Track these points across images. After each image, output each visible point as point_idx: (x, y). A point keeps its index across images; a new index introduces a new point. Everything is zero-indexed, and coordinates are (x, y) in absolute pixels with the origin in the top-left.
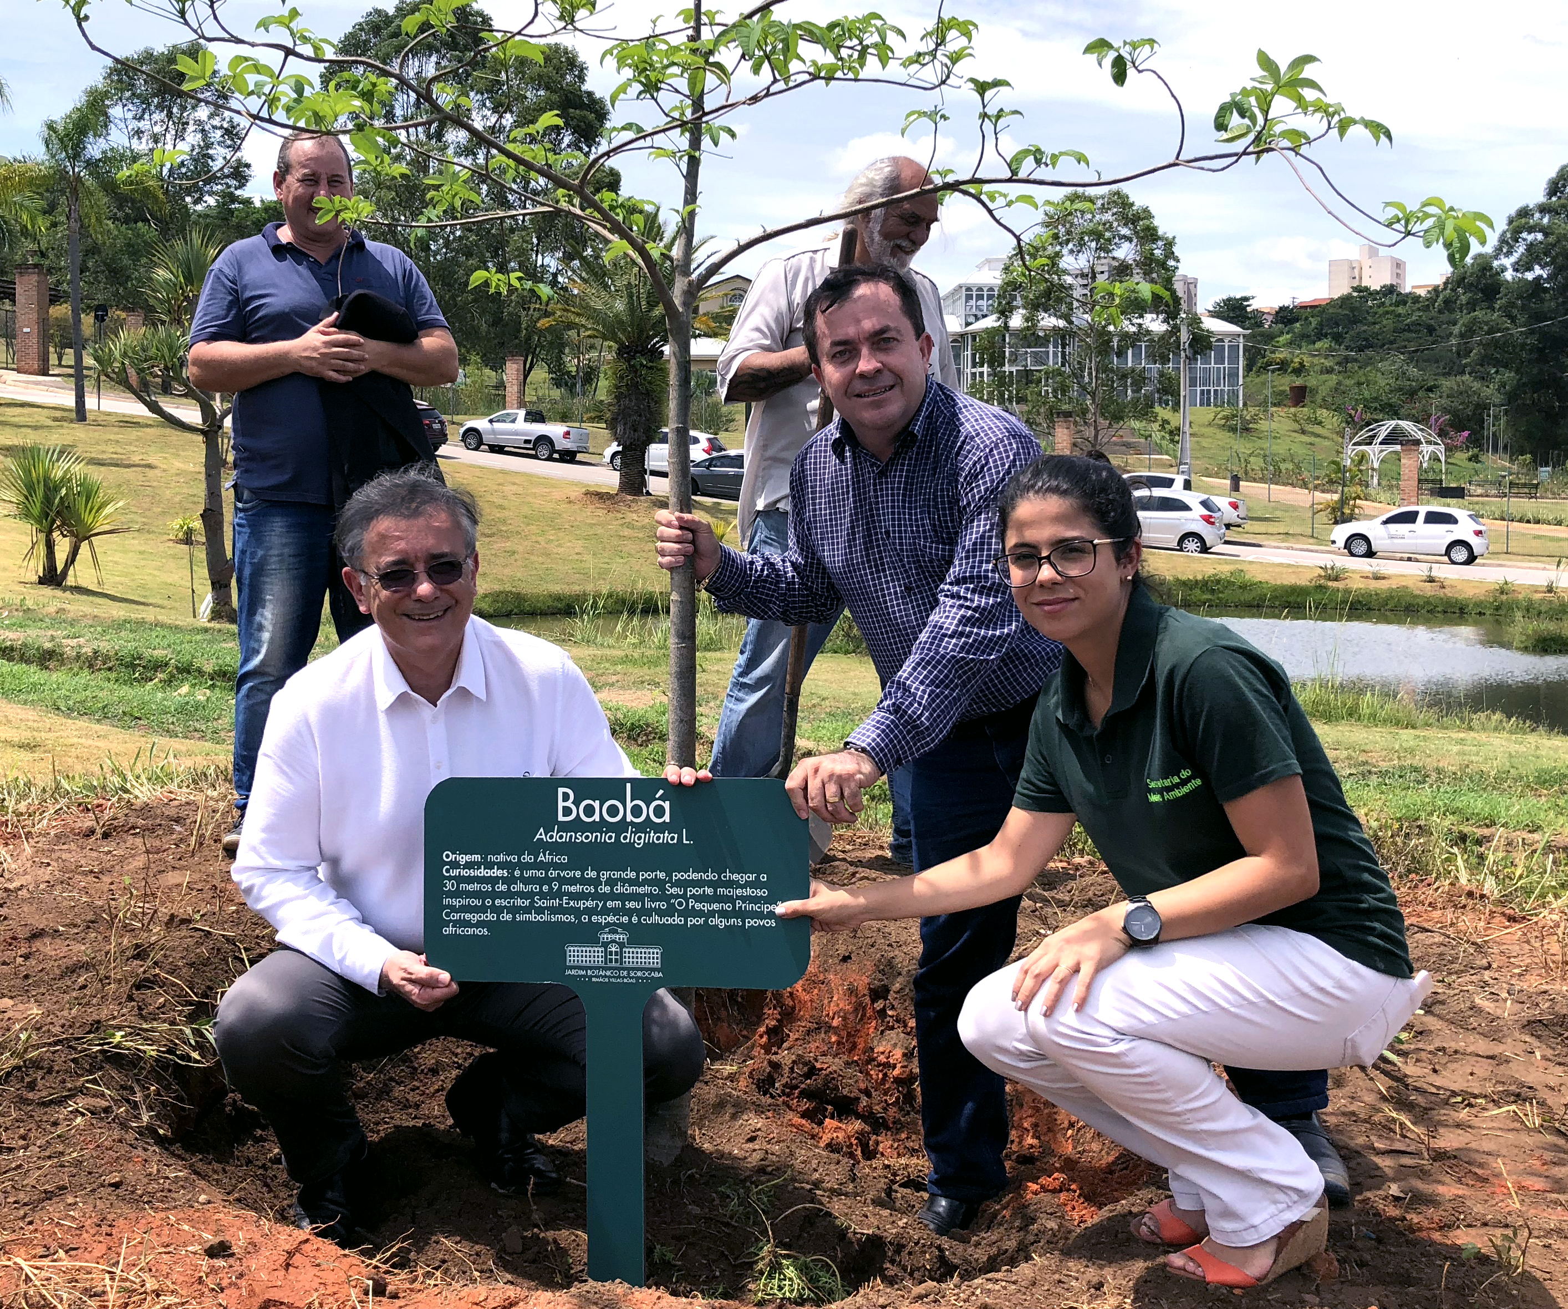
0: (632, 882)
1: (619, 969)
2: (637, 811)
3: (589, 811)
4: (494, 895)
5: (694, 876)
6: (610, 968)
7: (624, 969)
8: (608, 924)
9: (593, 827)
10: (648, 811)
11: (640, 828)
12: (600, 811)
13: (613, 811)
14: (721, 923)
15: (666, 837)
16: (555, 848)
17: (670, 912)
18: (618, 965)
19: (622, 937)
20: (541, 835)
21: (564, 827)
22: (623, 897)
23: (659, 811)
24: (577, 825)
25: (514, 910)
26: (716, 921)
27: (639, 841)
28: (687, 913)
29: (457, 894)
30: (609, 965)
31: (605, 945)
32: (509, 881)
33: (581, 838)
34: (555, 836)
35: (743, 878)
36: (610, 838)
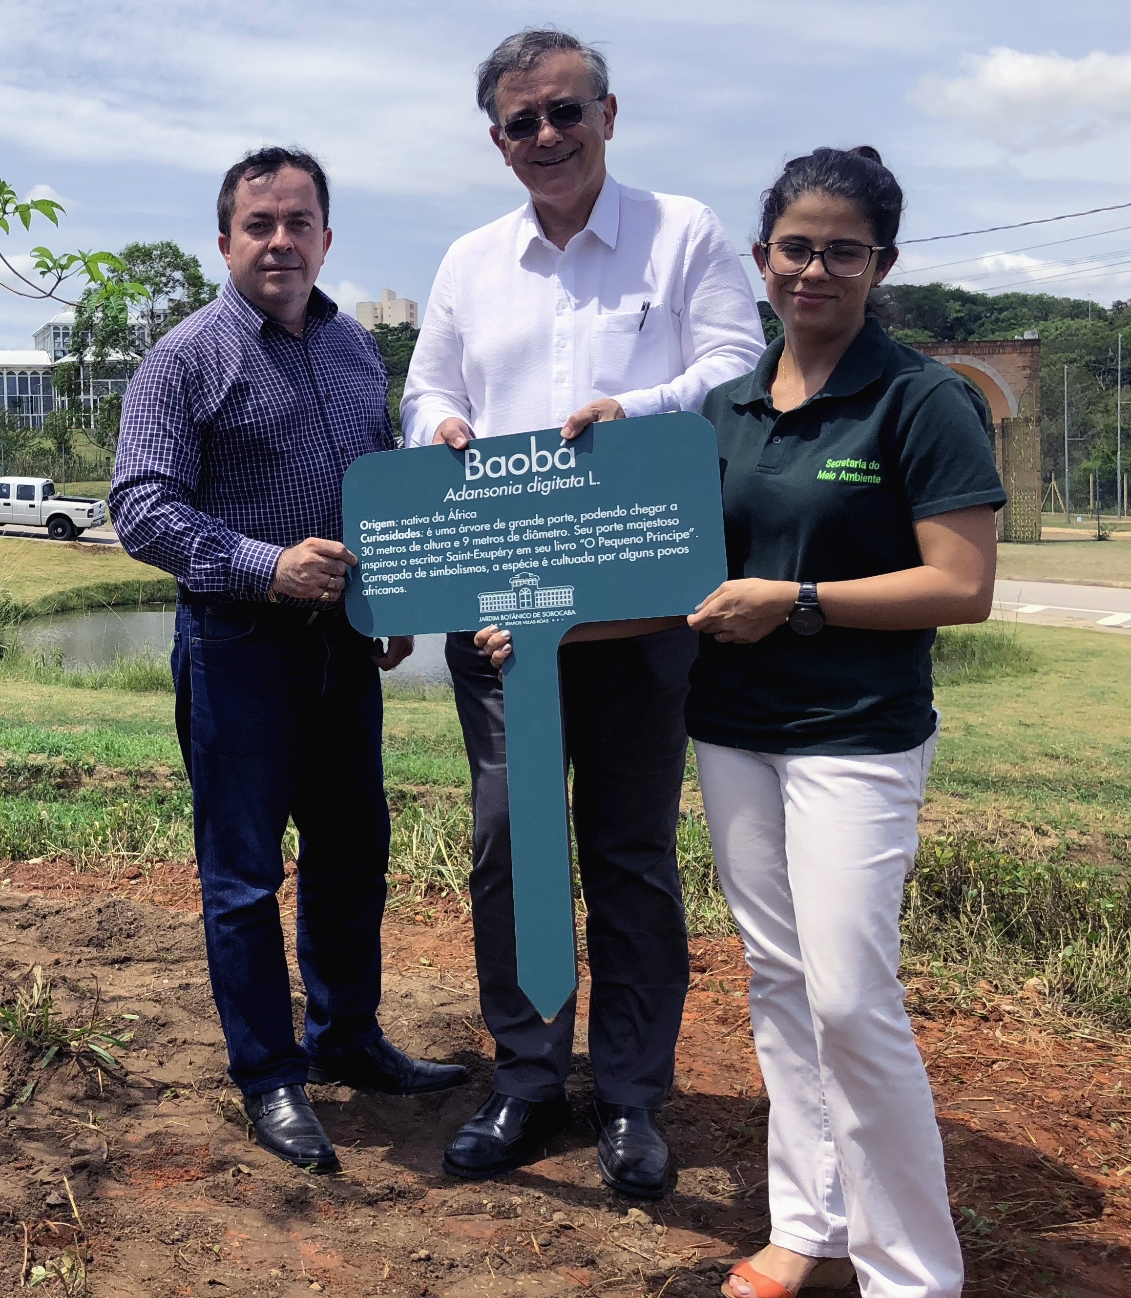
0: (540, 528)
1: (532, 611)
2: (542, 461)
3: (496, 467)
4: (409, 555)
5: (601, 514)
6: (522, 612)
7: (537, 611)
8: (519, 571)
9: (499, 481)
10: (554, 460)
11: (547, 476)
12: (507, 465)
13: (519, 464)
14: (633, 556)
15: (572, 481)
16: (465, 505)
17: (580, 551)
18: (531, 608)
19: (534, 581)
20: (451, 495)
21: (472, 485)
22: (533, 543)
23: (564, 459)
24: (486, 482)
25: (428, 567)
26: (626, 555)
27: (545, 488)
28: (597, 551)
29: (375, 558)
30: (522, 608)
31: (517, 590)
32: (422, 540)
33: (488, 493)
34: (465, 495)
35: (652, 510)
36: (515, 490)
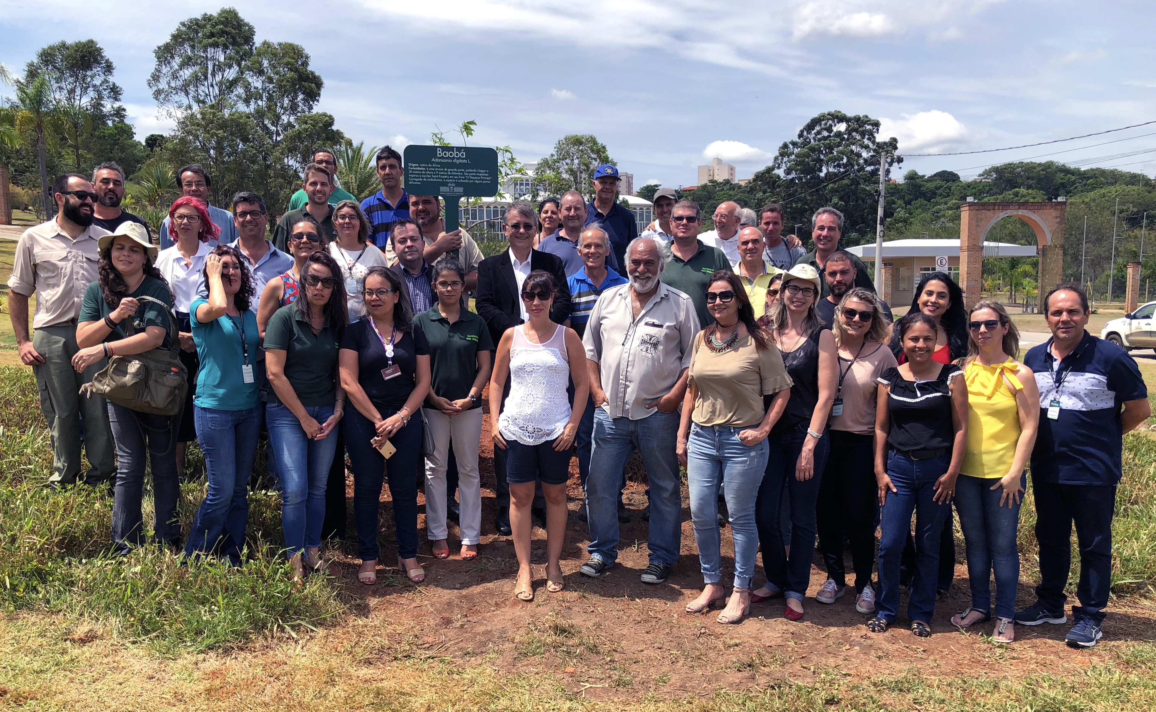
2: (457, 155)
3: (445, 154)
4: (422, 174)
5: (471, 171)
6: (451, 192)
7: (454, 192)
9: (446, 158)
10: (460, 155)
11: (458, 159)
12: (448, 154)
13: (451, 154)
14: (477, 182)
15: (464, 161)
16: (437, 163)
17: (465, 179)
19: (454, 185)
21: (439, 158)
22: (454, 175)
23: (463, 155)
24: (442, 158)
25: (427, 178)
27: (458, 162)
28: (469, 179)
29: (412, 174)
31: (450, 187)
32: (426, 171)
33: (443, 161)
34: (437, 160)
35: (482, 171)
36: (450, 161)
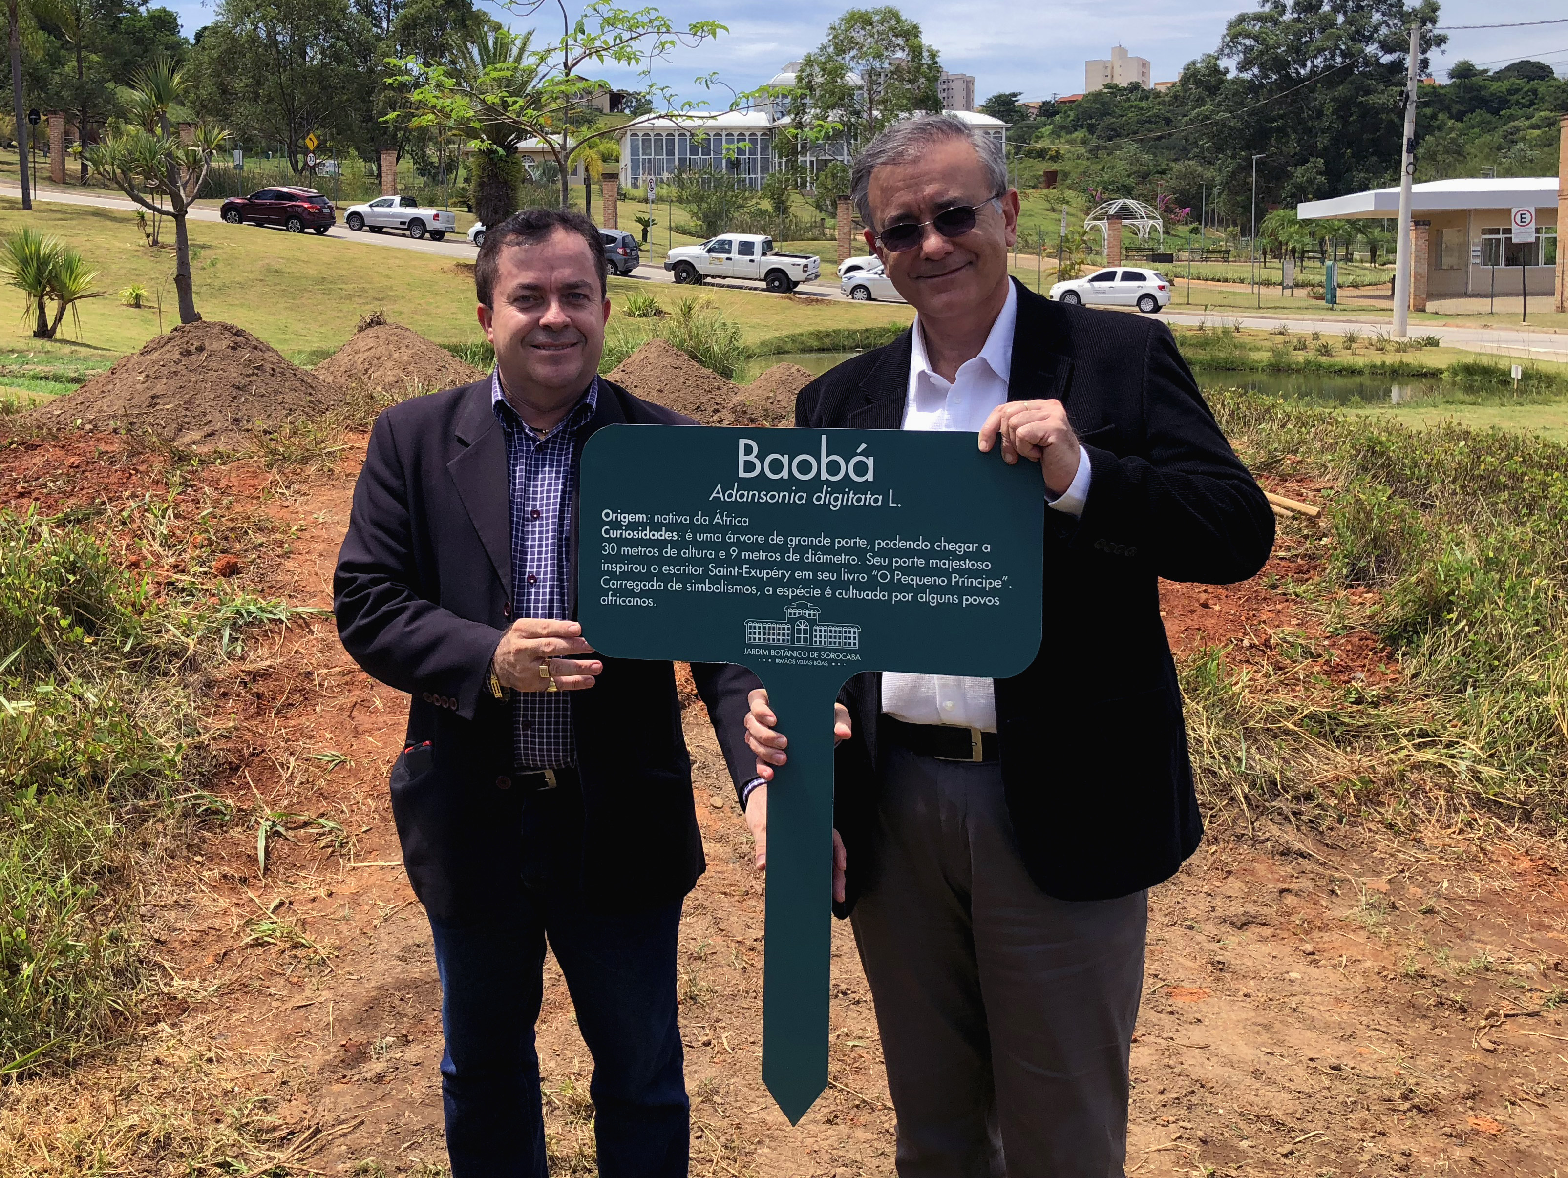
0: (826, 550)
1: (809, 650)
2: (833, 468)
3: (776, 466)
4: (662, 561)
5: (900, 544)
6: (797, 649)
7: (815, 650)
8: (796, 598)
9: (780, 486)
10: (847, 468)
12: (789, 466)
13: (805, 467)
14: (935, 600)
15: (869, 498)
16: (734, 509)
17: (872, 585)
18: (808, 645)
19: (812, 612)
20: (718, 493)
21: (746, 485)
22: (815, 567)
23: (861, 469)
24: (762, 483)
25: (684, 579)
26: (925, 597)
27: (836, 502)
28: (888, 587)
29: (619, 559)
30: (796, 644)
31: (792, 621)
32: (679, 545)
33: (765, 498)
34: (735, 495)
35: (961, 548)
36: (799, 498)
